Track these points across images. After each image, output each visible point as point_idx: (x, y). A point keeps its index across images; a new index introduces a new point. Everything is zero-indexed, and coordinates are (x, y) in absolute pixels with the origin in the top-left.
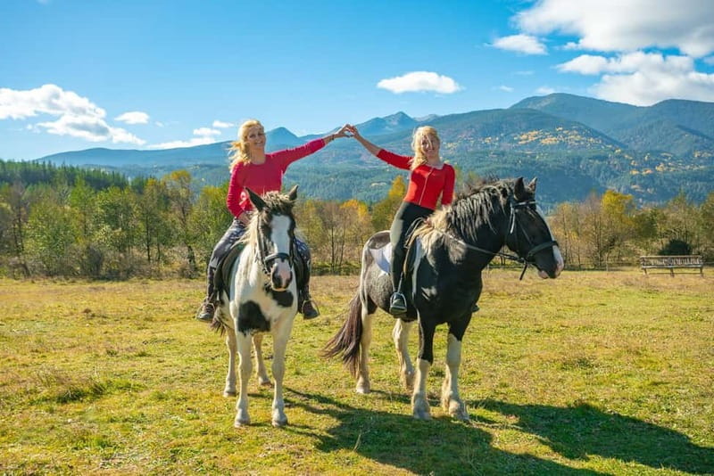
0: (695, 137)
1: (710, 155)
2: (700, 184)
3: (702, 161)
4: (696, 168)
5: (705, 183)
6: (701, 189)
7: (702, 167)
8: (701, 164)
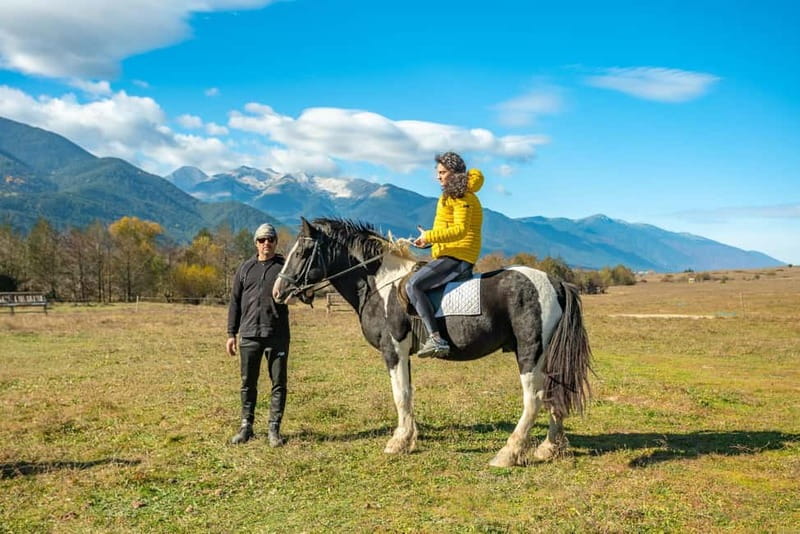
0: (6, 159)
1: (22, 181)
2: (12, 212)
3: (14, 187)
4: (7, 195)
5: (17, 212)
6: (14, 218)
7: (14, 194)
8: (13, 191)
